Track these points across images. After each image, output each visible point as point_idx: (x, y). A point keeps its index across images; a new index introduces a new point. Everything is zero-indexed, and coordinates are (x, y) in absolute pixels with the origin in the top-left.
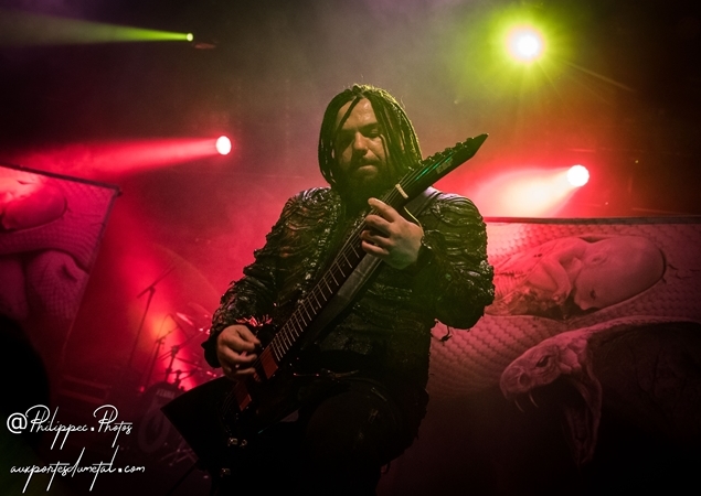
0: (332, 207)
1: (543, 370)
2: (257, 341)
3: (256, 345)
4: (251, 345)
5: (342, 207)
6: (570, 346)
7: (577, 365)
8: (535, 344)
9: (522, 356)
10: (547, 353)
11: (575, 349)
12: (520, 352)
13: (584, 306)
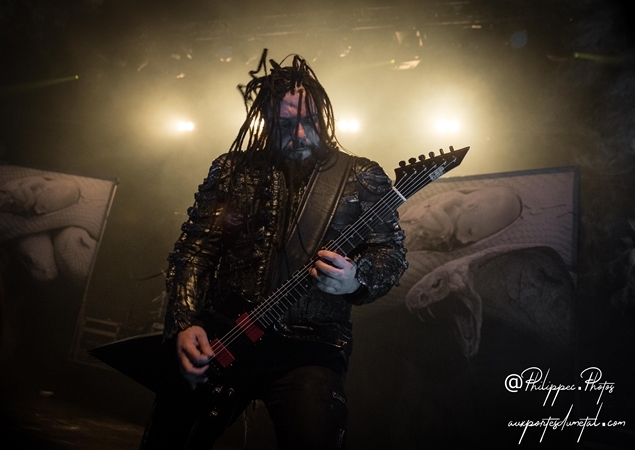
6: (456, 271)
7: (462, 284)
8: (430, 271)
9: (421, 281)
10: (439, 277)
11: (460, 273)
12: (419, 278)
13: (464, 241)
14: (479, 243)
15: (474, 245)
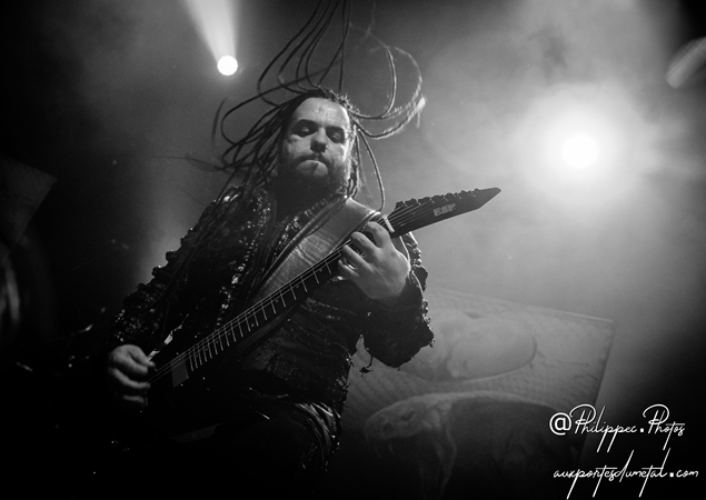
0: (261, 210)
1: (406, 423)
2: (152, 364)
3: (150, 368)
4: (144, 369)
5: (271, 211)
6: (435, 407)
7: (438, 425)
8: (405, 398)
9: (389, 408)
10: (412, 409)
11: (439, 411)
12: (388, 404)
13: (455, 373)
14: (473, 381)
15: (466, 383)
